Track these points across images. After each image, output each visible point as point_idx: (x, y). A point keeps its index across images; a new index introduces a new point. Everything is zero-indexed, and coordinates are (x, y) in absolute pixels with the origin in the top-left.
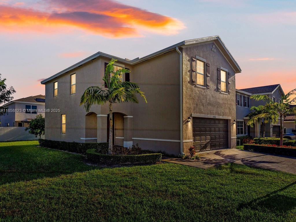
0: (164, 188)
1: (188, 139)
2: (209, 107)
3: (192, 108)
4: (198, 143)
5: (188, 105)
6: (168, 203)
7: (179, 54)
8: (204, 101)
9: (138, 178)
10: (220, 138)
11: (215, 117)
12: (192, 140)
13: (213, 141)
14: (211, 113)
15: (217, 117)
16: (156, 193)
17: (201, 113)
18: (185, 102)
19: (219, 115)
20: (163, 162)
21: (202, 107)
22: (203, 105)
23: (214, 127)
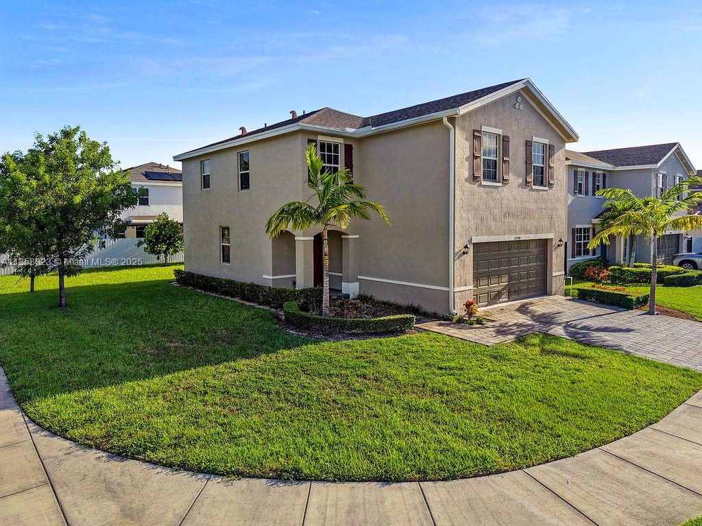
0: (421, 381)
1: (464, 286)
2: (506, 221)
3: (473, 227)
4: (485, 289)
5: (465, 223)
6: (426, 403)
7: (448, 130)
8: (496, 211)
9: (380, 362)
10: (528, 276)
11: (519, 238)
12: (471, 287)
13: (514, 284)
14: (510, 232)
15: (524, 237)
16: (409, 388)
17: (492, 233)
18: (459, 218)
19: (527, 232)
20: (419, 330)
21: (493, 223)
22: (495, 219)
23: (517, 255)
